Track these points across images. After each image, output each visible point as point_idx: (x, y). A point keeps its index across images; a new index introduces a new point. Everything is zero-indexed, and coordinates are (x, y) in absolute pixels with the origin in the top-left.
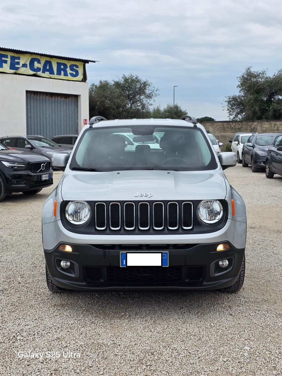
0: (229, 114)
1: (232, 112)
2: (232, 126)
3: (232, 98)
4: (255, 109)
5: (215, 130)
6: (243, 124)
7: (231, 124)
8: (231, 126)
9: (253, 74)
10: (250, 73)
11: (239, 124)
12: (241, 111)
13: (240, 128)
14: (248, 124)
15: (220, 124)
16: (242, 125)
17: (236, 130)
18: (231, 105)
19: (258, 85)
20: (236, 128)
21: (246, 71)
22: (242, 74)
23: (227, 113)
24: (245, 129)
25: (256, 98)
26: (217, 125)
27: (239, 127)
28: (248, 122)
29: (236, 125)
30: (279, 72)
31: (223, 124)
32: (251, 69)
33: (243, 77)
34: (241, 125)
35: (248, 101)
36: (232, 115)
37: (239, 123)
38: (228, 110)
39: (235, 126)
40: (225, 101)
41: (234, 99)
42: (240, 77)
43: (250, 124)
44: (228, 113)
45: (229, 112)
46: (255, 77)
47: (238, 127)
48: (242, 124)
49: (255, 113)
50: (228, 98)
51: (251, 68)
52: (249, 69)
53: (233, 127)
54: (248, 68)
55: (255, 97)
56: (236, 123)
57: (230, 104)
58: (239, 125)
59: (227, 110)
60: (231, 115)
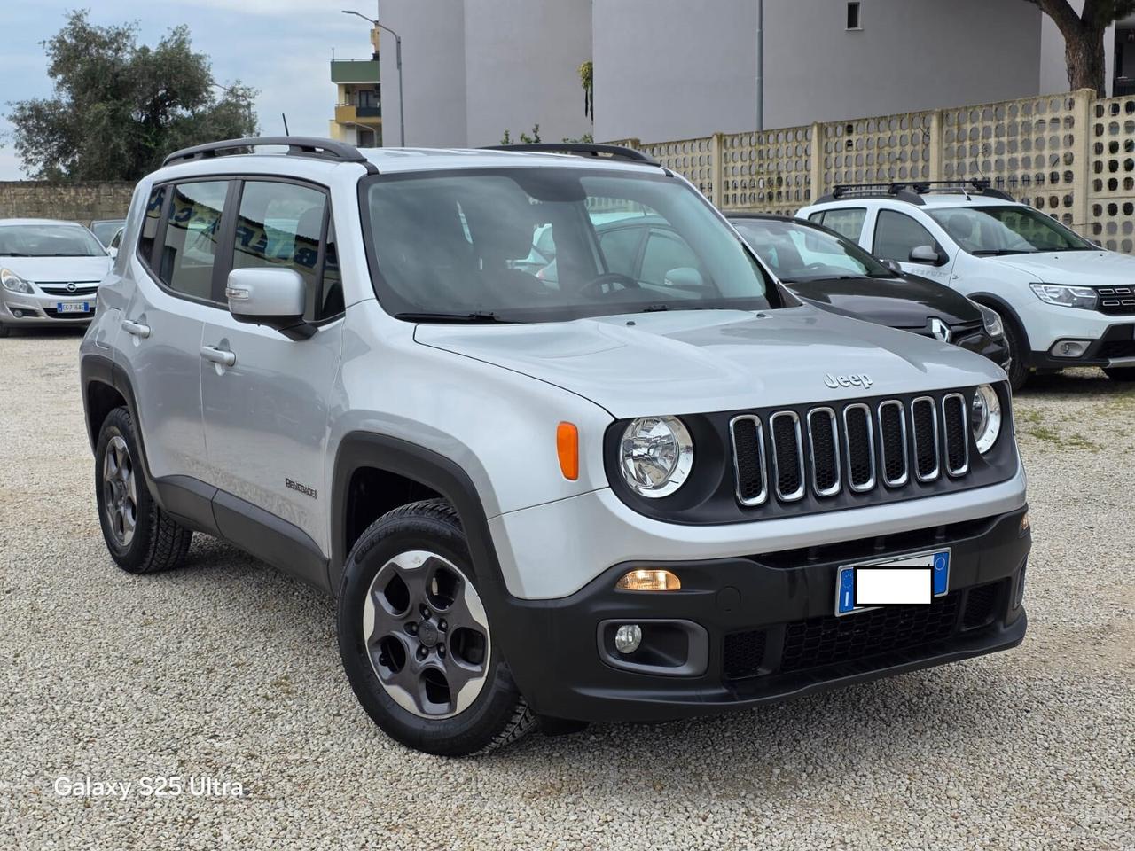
0: (23, 158)
1: (35, 154)
2: (66, 199)
3: (31, 109)
4: (117, 147)
5: (8, 210)
6: (102, 193)
7: (63, 192)
8: (61, 199)
9: (94, 34)
10: (85, 30)
11: (87, 192)
12: (64, 152)
13: (93, 205)
14: (117, 193)
15: (24, 190)
16: (98, 196)
17: (78, 210)
18: (29, 131)
19: (117, 69)
20: (78, 204)
21: (71, 24)
22: (57, 33)
23: (16, 155)
24: (108, 210)
25: (116, 111)
26: (15, 195)
27: (90, 202)
28: (116, 186)
29: (77, 193)
30: (175, 34)
31: (33, 193)
32: (86, 20)
33: (62, 42)
34: (96, 197)
35: (92, 119)
36: (35, 165)
37: (89, 190)
38: (19, 145)
39: (75, 199)
40: (7, 116)
41: (37, 111)
42: (50, 42)
43: (123, 192)
44: (20, 156)
45: (24, 154)
46: (104, 44)
47: (86, 203)
48: (99, 192)
49: (116, 158)
50: (17, 106)
51: (86, 14)
52: (78, 17)
53: (69, 201)
54: (74, 14)
55: (113, 108)
56: (80, 190)
57: (25, 127)
58: (90, 194)
59: (16, 147)
60: (29, 161)
